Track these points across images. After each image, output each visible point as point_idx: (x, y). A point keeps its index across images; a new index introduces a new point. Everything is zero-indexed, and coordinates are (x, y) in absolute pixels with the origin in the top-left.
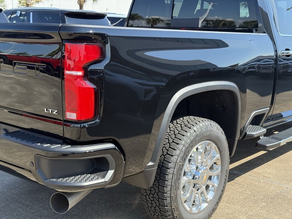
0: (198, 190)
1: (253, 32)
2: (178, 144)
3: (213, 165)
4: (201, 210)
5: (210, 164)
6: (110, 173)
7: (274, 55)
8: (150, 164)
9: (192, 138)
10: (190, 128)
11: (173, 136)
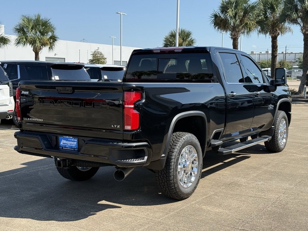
0: (186, 174)
1: (211, 82)
2: (176, 146)
3: (193, 161)
4: (189, 186)
5: (192, 160)
6: (146, 158)
7: (224, 96)
8: (163, 155)
9: (183, 143)
10: (181, 137)
11: (172, 142)
